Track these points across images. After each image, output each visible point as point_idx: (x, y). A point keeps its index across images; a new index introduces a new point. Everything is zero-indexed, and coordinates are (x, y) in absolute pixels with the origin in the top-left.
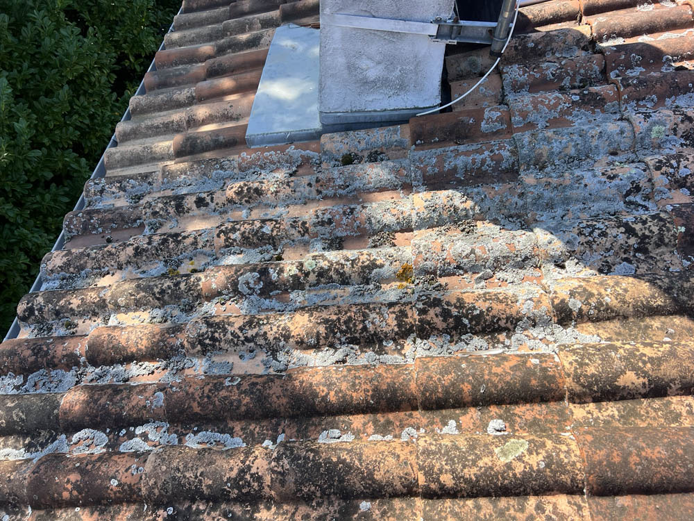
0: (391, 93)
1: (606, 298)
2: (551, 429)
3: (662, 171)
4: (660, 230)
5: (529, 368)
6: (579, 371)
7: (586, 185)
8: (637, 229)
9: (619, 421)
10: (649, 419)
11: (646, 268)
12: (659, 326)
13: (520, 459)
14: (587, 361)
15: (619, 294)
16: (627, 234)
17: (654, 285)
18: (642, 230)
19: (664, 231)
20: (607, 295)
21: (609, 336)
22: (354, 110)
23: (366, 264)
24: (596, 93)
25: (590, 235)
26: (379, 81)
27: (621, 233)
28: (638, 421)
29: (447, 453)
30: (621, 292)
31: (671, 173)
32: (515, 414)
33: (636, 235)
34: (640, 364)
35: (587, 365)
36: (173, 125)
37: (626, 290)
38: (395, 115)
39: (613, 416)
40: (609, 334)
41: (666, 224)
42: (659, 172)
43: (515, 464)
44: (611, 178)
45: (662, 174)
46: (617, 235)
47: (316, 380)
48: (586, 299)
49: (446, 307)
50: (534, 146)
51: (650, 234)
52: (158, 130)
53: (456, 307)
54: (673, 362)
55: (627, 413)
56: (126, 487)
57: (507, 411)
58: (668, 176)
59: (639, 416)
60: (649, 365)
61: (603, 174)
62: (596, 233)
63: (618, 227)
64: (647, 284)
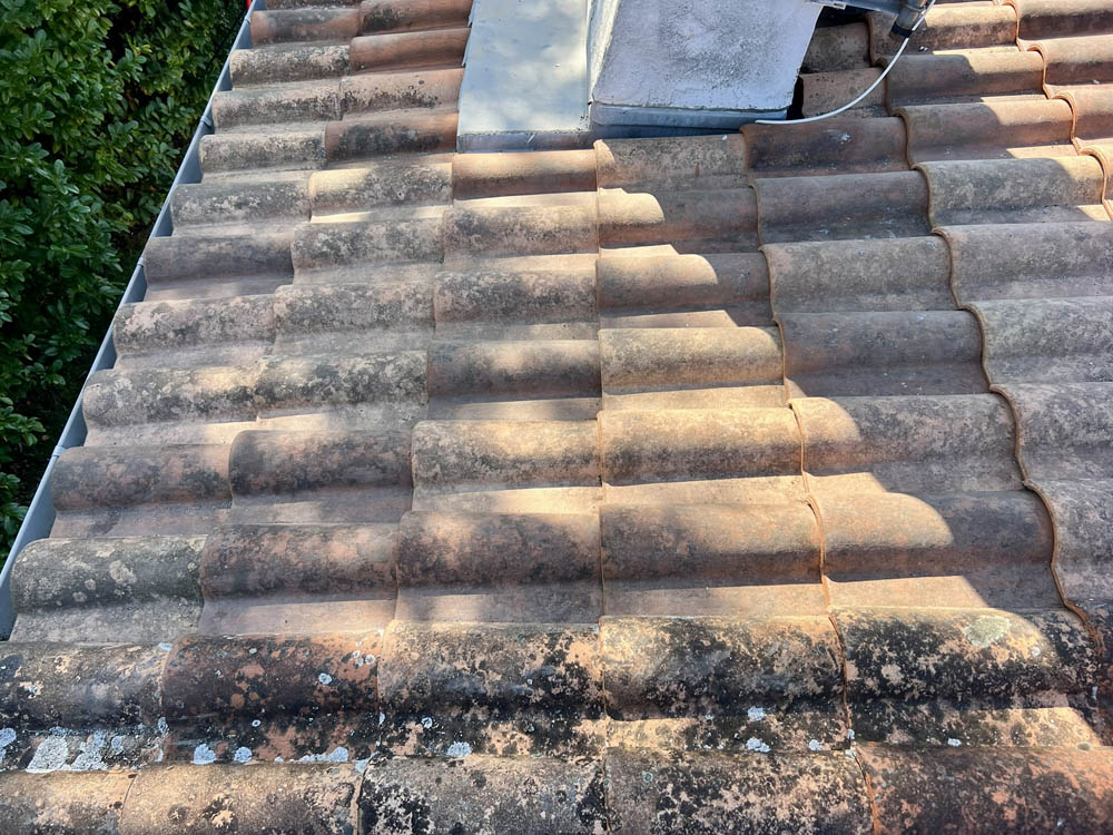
0: (719, 81)
13: (1002, 643)
22: (652, 104)
26: (704, 59)
29: (889, 634)
36: (315, 106)
38: (715, 118)
43: (995, 650)
52: (289, 112)
56: (346, 687)
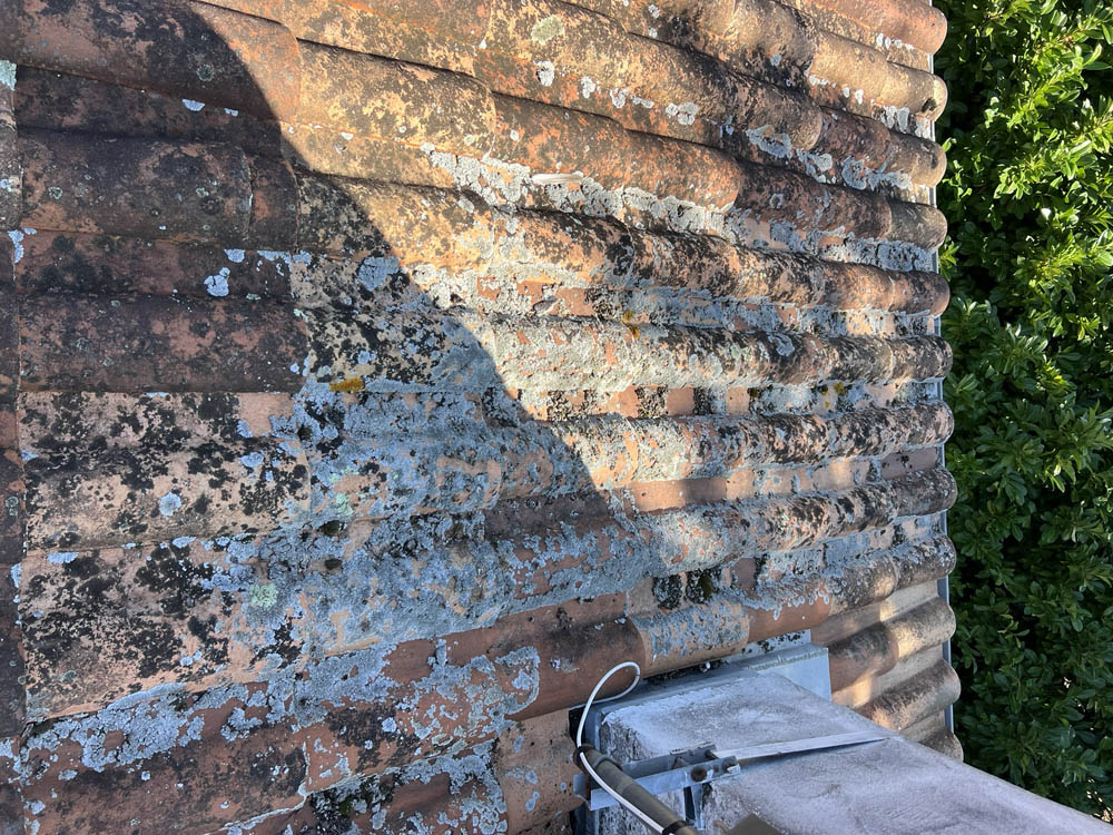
1: (428, 205)
2: (492, 58)
3: (295, 464)
4: (323, 328)
5: (524, 126)
6: (480, 96)
7: (413, 454)
8: (359, 335)
9: (428, 39)
10: (396, 31)
11: (343, 273)
12: (352, 160)
13: (543, 15)
14: (471, 106)
15: (411, 207)
16: (373, 327)
17: (363, 213)
18: (352, 331)
19: (317, 325)
20: (426, 209)
21: (418, 160)
23: (679, 345)
24: (348, 744)
25: (428, 333)
27: (382, 331)
28: (408, 32)
29: (606, 44)
30: (408, 211)
31: (278, 459)
32: (527, 87)
33: (360, 324)
34: (411, 86)
35: (471, 102)
37: (402, 212)
39: (434, 47)
40: (417, 163)
41: (314, 337)
42: (300, 463)
43: (548, 11)
44: (372, 467)
45: (294, 459)
46: (388, 328)
47: (714, 175)
48: (453, 208)
49: (603, 242)
50: (477, 568)
51: (339, 323)
53: (592, 240)
54: (371, 79)
55: (416, 46)
57: (533, 94)
58: (283, 455)
59: (406, 40)
60: (401, 82)
61: (383, 477)
62: (418, 337)
63: (386, 342)
64: (371, 217)
